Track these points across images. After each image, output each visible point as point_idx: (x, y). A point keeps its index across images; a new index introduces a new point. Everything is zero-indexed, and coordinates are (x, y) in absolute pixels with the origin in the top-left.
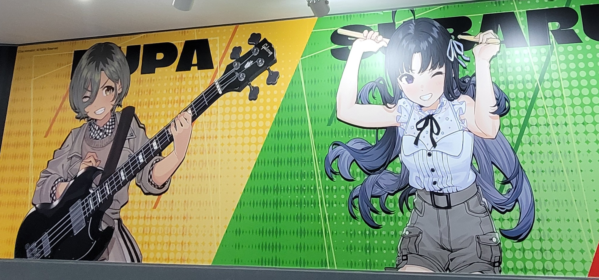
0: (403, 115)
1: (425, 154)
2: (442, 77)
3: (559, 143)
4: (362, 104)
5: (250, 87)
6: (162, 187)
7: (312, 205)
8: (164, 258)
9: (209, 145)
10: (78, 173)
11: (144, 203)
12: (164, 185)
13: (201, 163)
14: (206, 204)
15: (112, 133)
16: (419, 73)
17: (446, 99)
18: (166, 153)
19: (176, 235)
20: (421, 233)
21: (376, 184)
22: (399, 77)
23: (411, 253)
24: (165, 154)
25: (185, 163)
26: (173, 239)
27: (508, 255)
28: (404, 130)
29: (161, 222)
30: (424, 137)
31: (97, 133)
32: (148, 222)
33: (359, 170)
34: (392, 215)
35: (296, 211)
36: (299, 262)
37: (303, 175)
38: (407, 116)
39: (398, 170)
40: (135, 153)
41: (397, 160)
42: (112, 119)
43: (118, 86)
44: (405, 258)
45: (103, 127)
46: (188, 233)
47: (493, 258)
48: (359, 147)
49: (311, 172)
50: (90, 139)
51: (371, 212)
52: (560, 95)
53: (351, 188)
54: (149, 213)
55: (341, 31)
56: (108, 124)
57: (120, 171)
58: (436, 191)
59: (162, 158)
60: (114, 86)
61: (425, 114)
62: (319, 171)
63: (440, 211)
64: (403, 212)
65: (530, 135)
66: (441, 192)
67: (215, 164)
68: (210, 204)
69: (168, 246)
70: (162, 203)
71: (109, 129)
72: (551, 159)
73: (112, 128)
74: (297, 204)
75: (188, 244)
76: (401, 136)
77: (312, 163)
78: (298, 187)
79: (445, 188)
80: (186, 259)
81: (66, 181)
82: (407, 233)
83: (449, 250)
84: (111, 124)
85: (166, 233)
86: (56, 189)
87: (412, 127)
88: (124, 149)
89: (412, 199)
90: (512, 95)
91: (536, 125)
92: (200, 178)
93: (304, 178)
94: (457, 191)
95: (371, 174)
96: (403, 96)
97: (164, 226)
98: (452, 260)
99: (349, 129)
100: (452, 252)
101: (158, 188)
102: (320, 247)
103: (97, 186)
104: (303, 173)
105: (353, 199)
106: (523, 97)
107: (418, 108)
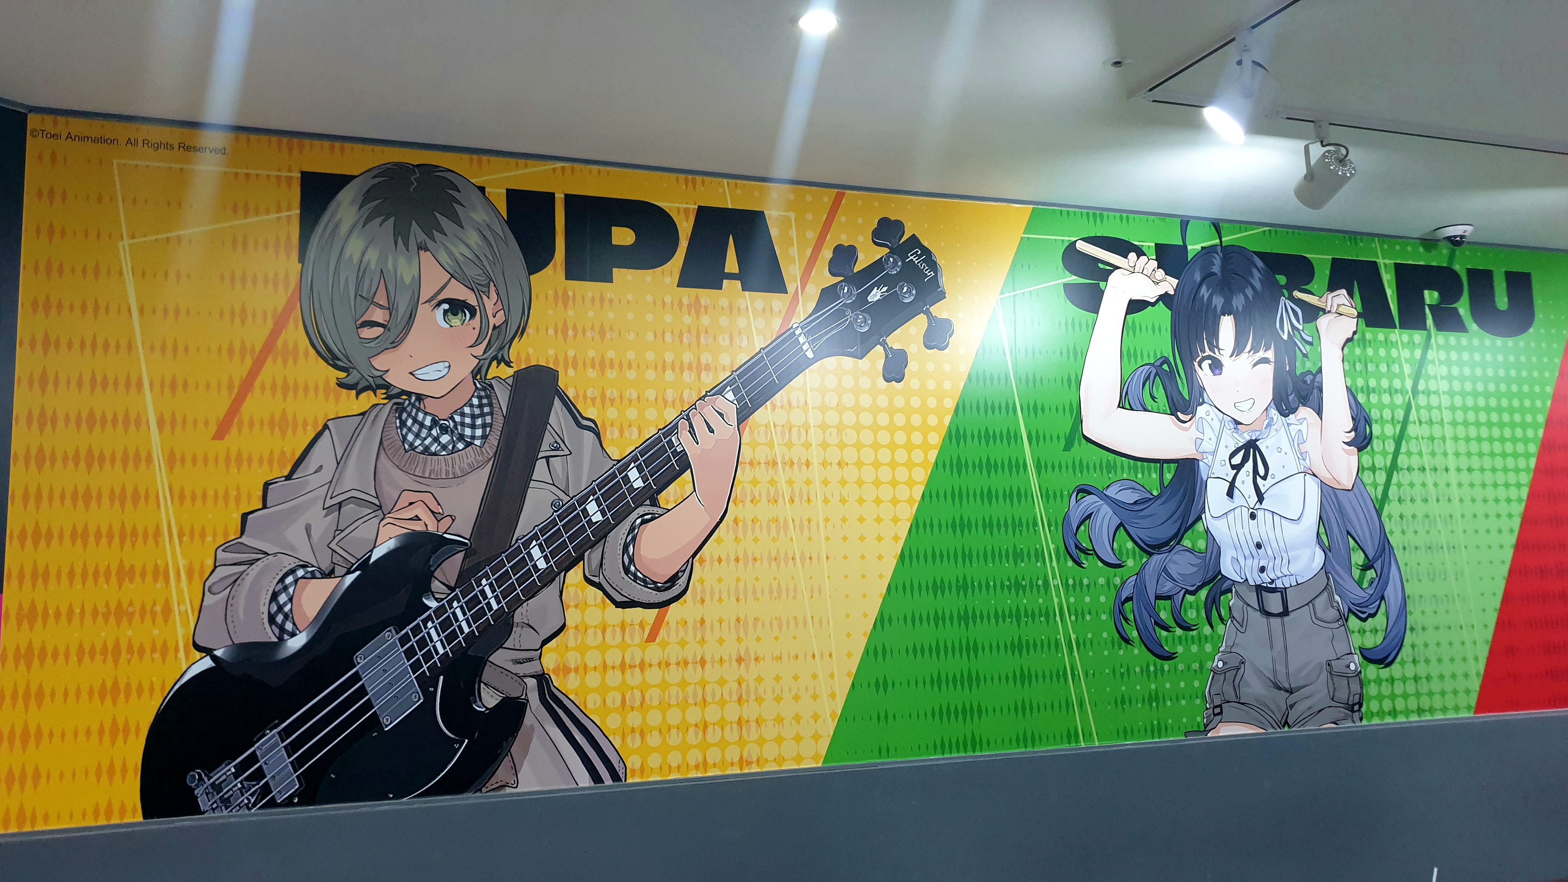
0: (1206, 439)
1: (1246, 514)
2: (1268, 371)
3: (1438, 500)
4: (1132, 409)
5: (885, 349)
6: (667, 585)
7: (1042, 619)
8: (692, 763)
9: (790, 482)
10: (372, 551)
11: (618, 630)
12: (673, 580)
13: (773, 526)
14: (796, 623)
15: (484, 437)
16: (1231, 356)
17: (1277, 412)
18: (672, 499)
19: (722, 703)
20: (1243, 663)
21: (1163, 573)
22: (1197, 360)
23: (1229, 702)
24: (667, 502)
25: (728, 524)
26: (712, 714)
27: (1371, 690)
28: (1210, 467)
29: (674, 675)
30: (1243, 482)
31: (430, 435)
32: (634, 678)
33: (1130, 545)
34: (1194, 633)
35: (1008, 631)
36: (1023, 739)
37: (1018, 556)
38: (1214, 439)
39: (1201, 544)
40: (572, 499)
41: (1199, 527)
42: (480, 398)
43: (490, 304)
44: (1217, 710)
45: (452, 418)
46: (753, 697)
47: (1351, 698)
48: (1129, 497)
49: (1036, 549)
50: (406, 452)
51: (1156, 628)
52: (1439, 420)
53: (1118, 581)
54: (635, 654)
55: (1082, 246)
56: (467, 410)
57: (527, 544)
58: (1265, 585)
59: (660, 511)
60: (472, 300)
61: (1243, 438)
62: (1052, 547)
63: (1273, 620)
64: (1212, 627)
65: (1399, 485)
66: (1273, 586)
67: (809, 528)
68: (805, 623)
69: (701, 733)
70: (673, 625)
71: (473, 426)
72: (1427, 528)
73: (484, 426)
74: (1010, 616)
75: (757, 722)
76: (1205, 478)
77: (1036, 528)
78: (1009, 580)
79: (1278, 578)
80: (755, 759)
81: (330, 574)
82: (1220, 664)
83: (1287, 691)
84: (477, 411)
85: (691, 701)
86: (291, 600)
87: (1223, 463)
88: (532, 484)
89: (1229, 600)
90: (1376, 413)
91: (1408, 469)
92: (773, 562)
93: (1022, 562)
94: (1298, 584)
95: (1154, 553)
96: (1206, 400)
97: (683, 684)
98: (1292, 706)
99: (1108, 461)
100: (1292, 693)
101: (658, 589)
102: (1063, 704)
103: (452, 589)
104: (1019, 551)
105: (1123, 603)
106: (1390, 418)
107: (1232, 426)
